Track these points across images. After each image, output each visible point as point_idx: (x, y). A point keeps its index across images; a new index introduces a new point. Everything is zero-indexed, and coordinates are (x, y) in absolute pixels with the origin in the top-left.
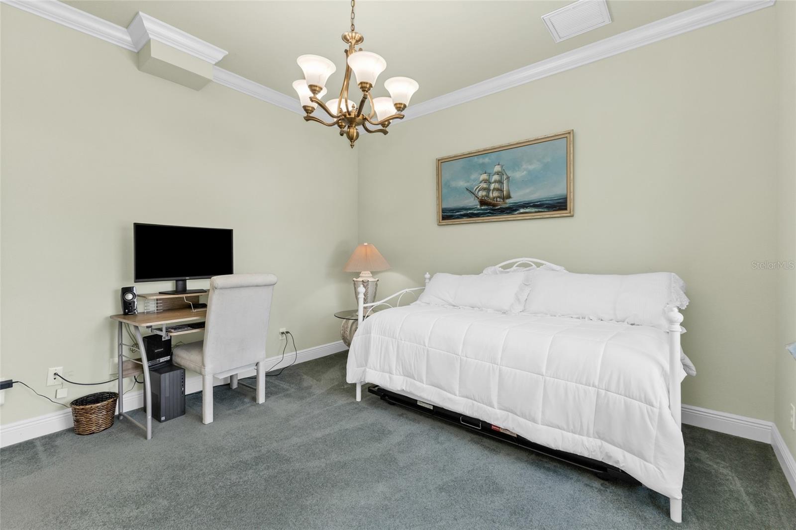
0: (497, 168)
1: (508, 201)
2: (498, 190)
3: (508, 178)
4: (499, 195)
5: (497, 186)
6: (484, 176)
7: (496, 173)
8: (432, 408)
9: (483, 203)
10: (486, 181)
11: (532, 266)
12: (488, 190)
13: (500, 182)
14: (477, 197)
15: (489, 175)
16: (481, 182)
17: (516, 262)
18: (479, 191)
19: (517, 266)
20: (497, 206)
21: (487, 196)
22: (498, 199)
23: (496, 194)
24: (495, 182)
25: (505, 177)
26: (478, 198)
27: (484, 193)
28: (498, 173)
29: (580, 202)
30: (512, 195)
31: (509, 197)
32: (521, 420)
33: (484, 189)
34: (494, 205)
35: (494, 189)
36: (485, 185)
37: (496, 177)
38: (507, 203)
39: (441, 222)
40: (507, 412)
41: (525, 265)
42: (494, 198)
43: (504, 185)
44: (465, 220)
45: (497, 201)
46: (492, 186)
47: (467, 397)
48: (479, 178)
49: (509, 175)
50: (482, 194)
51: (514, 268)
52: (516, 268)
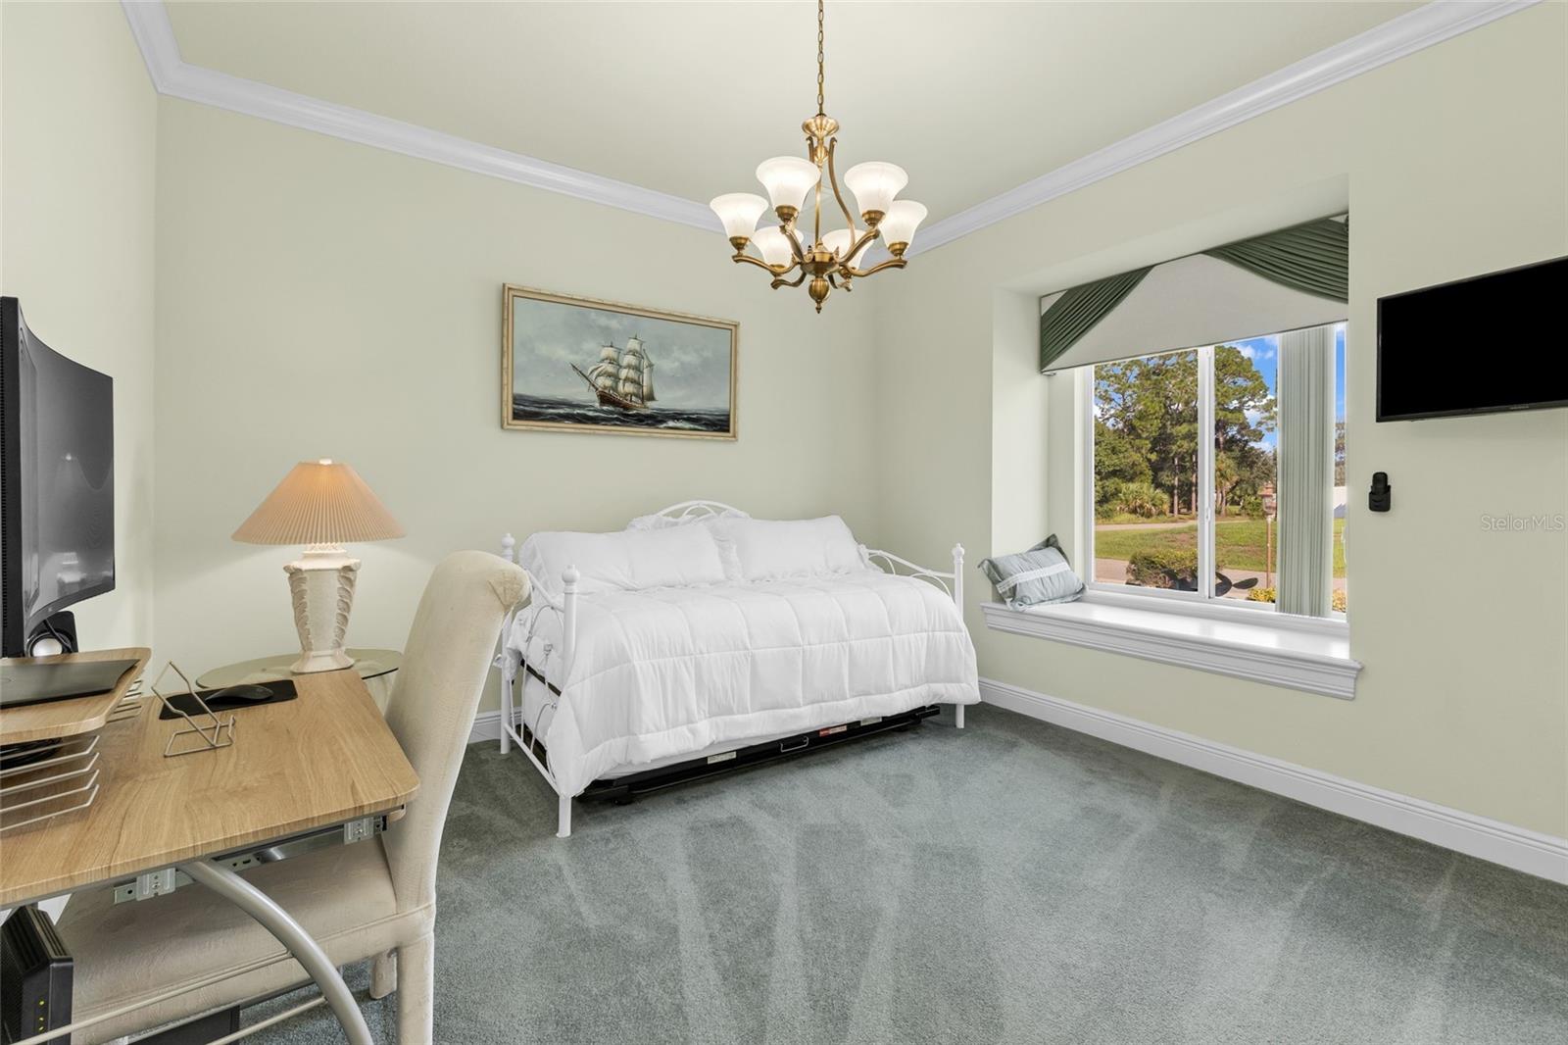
0: (633, 344)
1: (649, 404)
2: (633, 381)
3: (651, 365)
4: (635, 391)
5: (632, 374)
6: (608, 352)
7: (630, 351)
8: (734, 756)
9: (605, 399)
10: (612, 361)
11: (709, 512)
12: (616, 377)
13: (637, 369)
14: (593, 386)
15: (619, 351)
16: (603, 361)
17: (687, 508)
18: (598, 375)
19: (688, 514)
20: (632, 409)
21: (615, 389)
22: (634, 398)
23: (629, 388)
24: (629, 366)
25: (645, 363)
26: (597, 389)
27: (608, 382)
28: (634, 353)
29: (742, 422)
30: (656, 395)
31: (651, 398)
32: (877, 697)
33: (609, 375)
34: (626, 407)
35: (627, 379)
36: (610, 369)
37: (629, 359)
38: (646, 407)
39: (510, 422)
40: (858, 698)
41: (698, 513)
42: (626, 395)
43: (645, 375)
44: (568, 425)
45: (631, 401)
46: (624, 373)
47: (813, 703)
48: (599, 353)
49: (653, 362)
50: (603, 382)
51: (685, 517)
52: (690, 516)
